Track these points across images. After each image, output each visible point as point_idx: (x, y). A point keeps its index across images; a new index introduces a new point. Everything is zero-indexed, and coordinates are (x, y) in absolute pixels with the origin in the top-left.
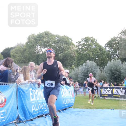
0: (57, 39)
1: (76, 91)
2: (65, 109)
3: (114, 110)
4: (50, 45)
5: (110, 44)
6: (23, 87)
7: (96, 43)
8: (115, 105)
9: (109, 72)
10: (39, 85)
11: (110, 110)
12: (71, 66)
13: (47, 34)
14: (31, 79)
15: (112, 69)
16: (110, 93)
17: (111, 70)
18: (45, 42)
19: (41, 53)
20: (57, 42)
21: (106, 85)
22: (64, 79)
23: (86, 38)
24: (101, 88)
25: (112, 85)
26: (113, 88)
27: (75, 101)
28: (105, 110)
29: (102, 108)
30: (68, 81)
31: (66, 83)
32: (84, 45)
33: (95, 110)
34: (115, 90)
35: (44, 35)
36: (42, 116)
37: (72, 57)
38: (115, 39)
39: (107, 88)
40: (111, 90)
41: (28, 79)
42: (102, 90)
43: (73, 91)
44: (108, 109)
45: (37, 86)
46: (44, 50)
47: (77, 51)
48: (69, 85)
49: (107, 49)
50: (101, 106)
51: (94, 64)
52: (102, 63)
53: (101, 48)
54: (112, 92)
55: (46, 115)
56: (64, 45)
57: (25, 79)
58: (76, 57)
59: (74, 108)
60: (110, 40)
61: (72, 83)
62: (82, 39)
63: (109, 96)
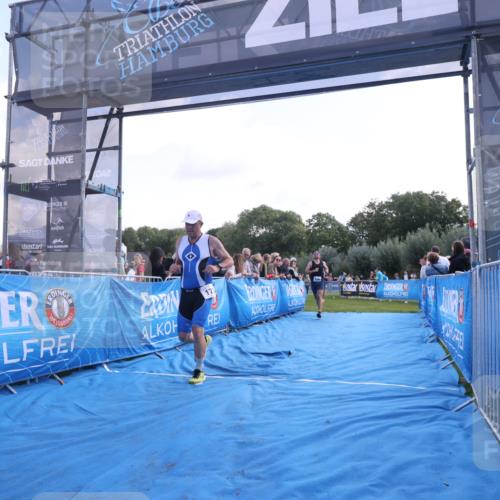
0: (278, 216)
1: (307, 288)
2: (293, 313)
3: (363, 314)
4: (270, 224)
5: (354, 222)
6: (233, 282)
7: (334, 220)
8: (363, 307)
9: (352, 259)
10: (256, 279)
11: (355, 315)
12: (299, 253)
13: (264, 209)
14: (245, 272)
15: (358, 256)
16: (354, 289)
17: (356, 258)
18: (262, 220)
19: (258, 235)
20: (277, 220)
21: (349, 279)
22: (292, 272)
23: (319, 215)
24: (342, 283)
25: (358, 280)
26: (359, 283)
27: (306, 301)
28: (348, 313)
29: (344, 311)
30: (296, 274)
31: (294, 277)
32: (316, 225)
33: (333, 314)
34: (361, 286)
35: (261, 211)
36: (260, 323)
37: (301, 240)
38: (361, 215)
39: (350, 283)
40: (355, 286)
41: (241, 271)
42: (344, 286)
43: (304, 290)
44: (354, 311)
45: (253, 280)
46: (262, 231)
47: (308, 232)
48: (298, 279)
49: (351, 229)
50: (342, 308)
51: (335, 250)
52: (343, 249)
53: (340, 228)
54: (358, 288)
55: (267, 321)
56: (288, 224)
57: (237, 271)
58: (306, 243)
59: (306, 311)
60: (354, 216)
61: (301, 277)
62: (314, 216)
63: (353, 294)
